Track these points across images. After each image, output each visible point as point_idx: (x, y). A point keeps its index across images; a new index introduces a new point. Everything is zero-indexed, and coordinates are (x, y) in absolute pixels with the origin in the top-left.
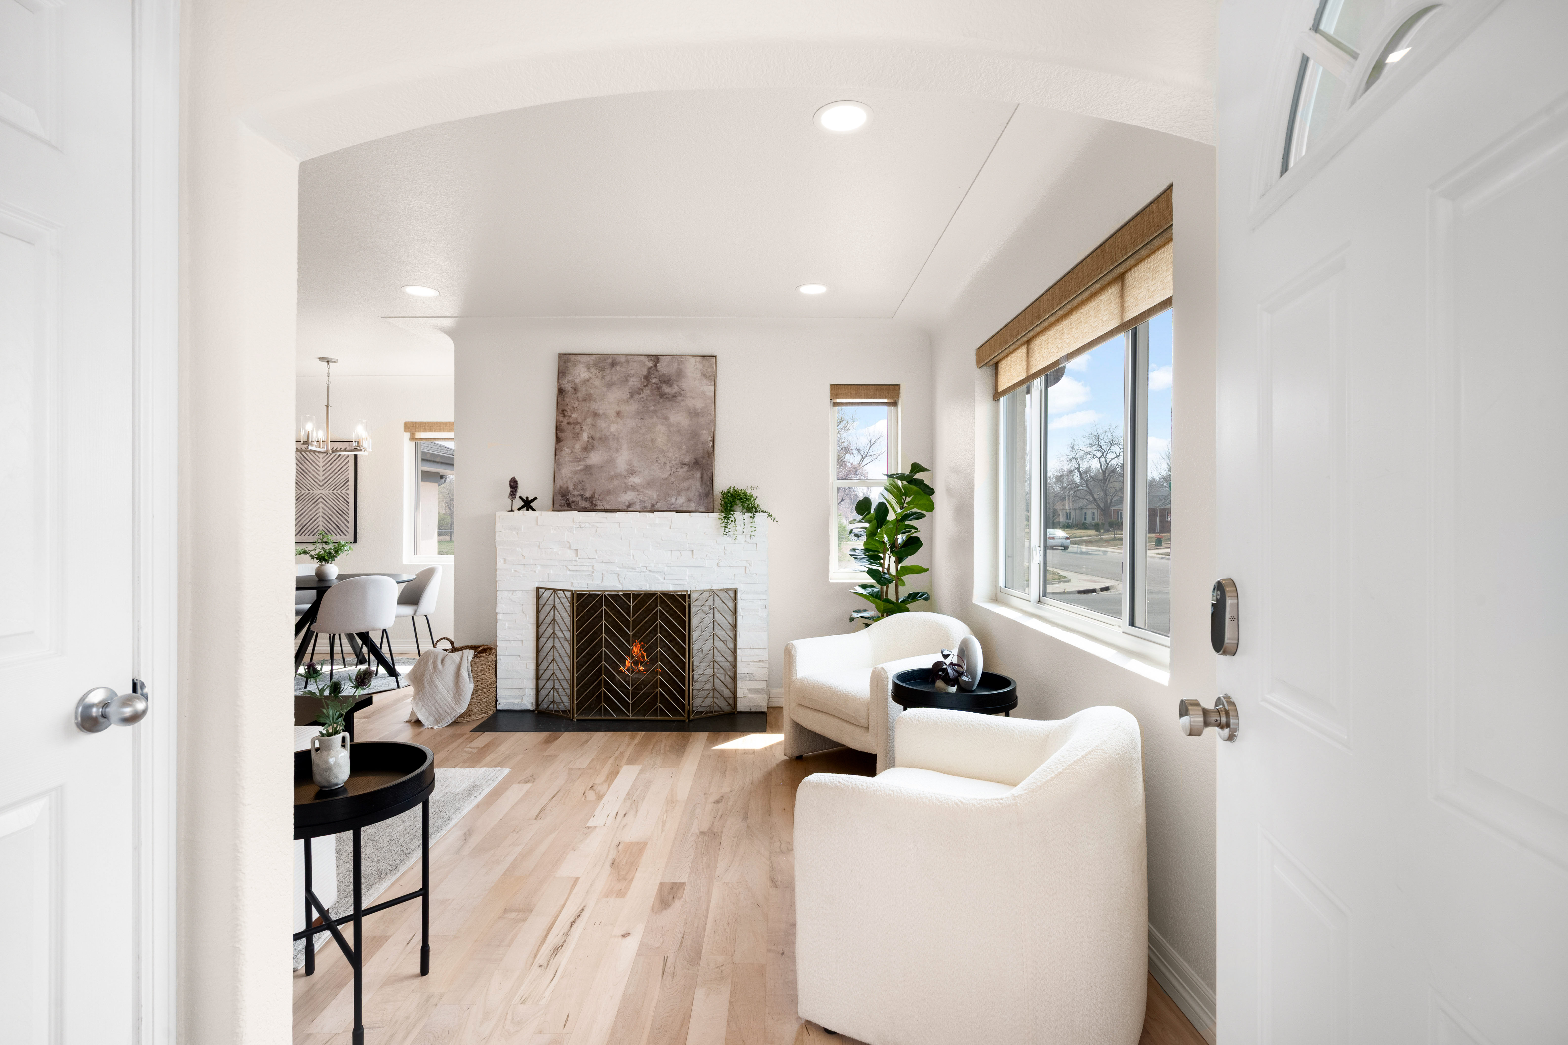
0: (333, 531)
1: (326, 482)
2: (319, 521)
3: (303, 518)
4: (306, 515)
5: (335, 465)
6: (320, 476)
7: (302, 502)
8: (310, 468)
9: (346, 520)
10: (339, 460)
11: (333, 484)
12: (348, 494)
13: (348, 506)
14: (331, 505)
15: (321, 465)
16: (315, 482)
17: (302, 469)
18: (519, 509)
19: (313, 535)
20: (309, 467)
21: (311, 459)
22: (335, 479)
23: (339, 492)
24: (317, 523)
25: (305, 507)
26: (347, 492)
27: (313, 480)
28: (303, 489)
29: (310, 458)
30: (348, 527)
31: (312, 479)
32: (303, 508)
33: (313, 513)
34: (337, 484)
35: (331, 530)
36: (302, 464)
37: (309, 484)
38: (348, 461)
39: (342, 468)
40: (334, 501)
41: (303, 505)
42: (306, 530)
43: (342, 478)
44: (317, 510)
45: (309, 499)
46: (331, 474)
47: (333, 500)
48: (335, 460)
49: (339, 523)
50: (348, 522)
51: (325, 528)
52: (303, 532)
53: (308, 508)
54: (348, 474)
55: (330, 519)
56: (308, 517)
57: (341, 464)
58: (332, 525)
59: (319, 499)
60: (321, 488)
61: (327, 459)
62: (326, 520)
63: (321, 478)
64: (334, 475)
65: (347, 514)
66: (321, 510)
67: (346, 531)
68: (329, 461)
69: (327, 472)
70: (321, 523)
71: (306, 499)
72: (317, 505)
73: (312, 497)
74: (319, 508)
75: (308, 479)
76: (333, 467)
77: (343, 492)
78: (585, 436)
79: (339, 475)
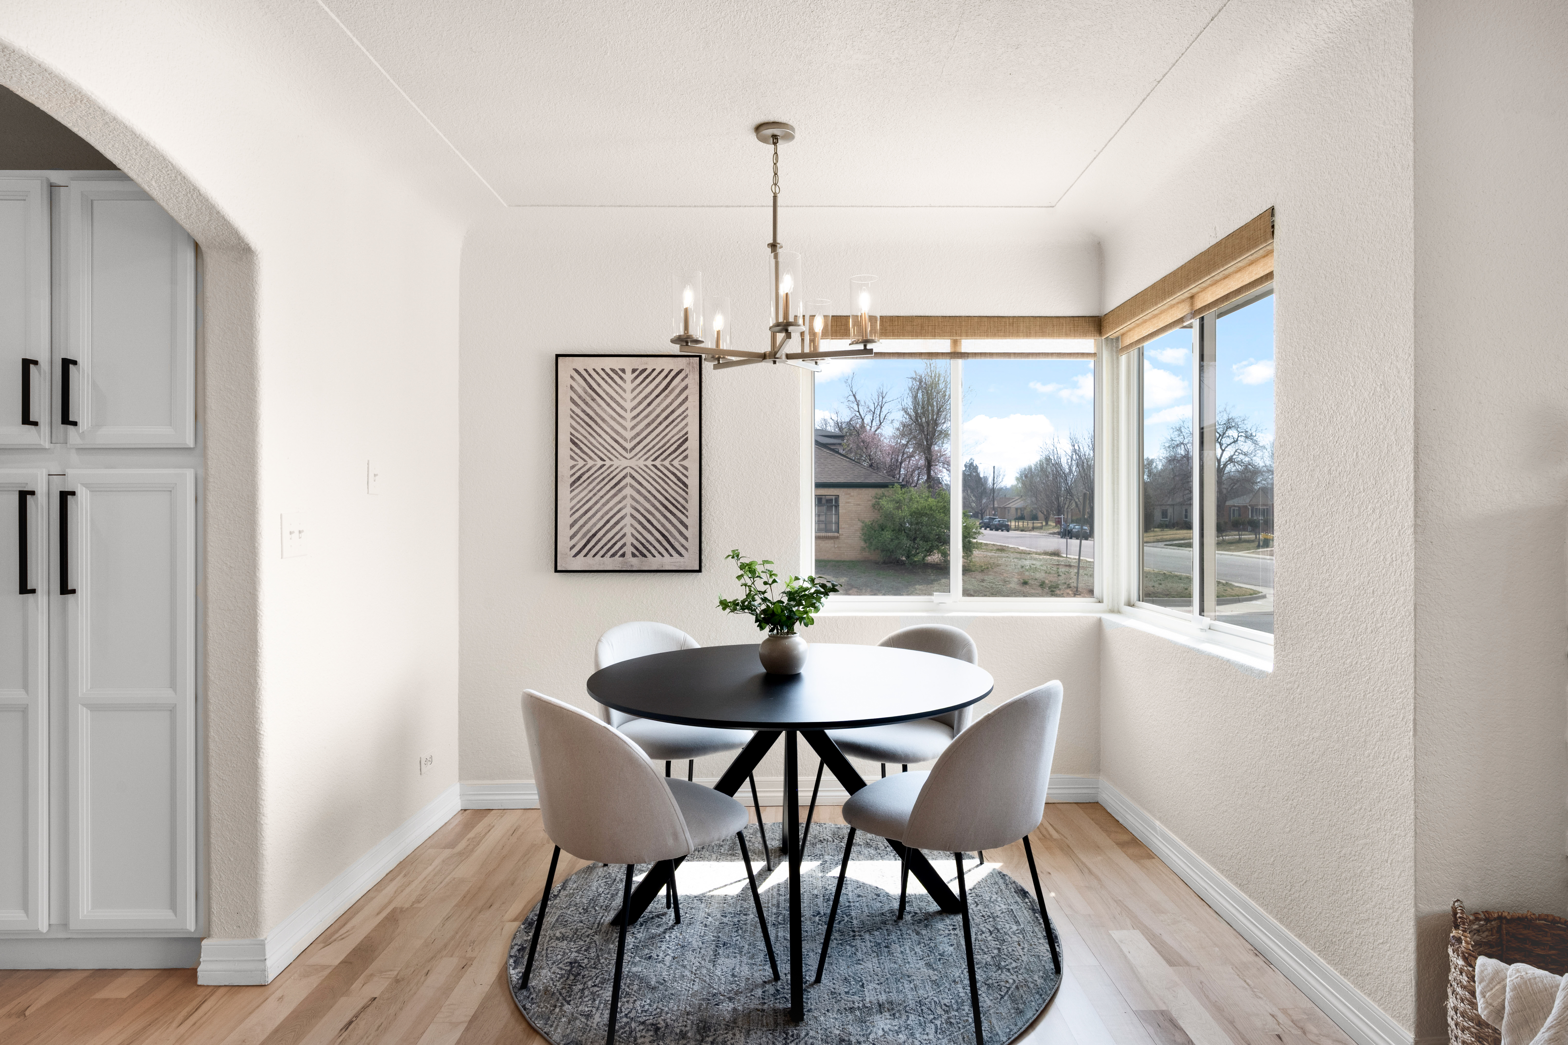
0: (654, 547)
1: (639, 443)
2: (625, 525)
3: (590, 519)
4: (596, 513)
5: (659, 405)
6: (625, 428)
7: (588, 485)
8: (605, 411)
9: (682, 522)
10: (667, 396)
11: (654, 447)
12: (686, 469)
13: (687, 493)
14: (649, 492)
15: (629, 405)
16: (616, 441)
17: (588, 415)
19: (613, 555)
20: (603, 409)
21: (607, 394)
22: (657, 436)
23: (666, 463)
24: (621, 529)
25: (595, 495)
26: (684, 463)
27: (612, 438)
28: (591, 458)
29: (604, 391)
30: (686, 539)
31: (609, 435)
32: (591, 498)
33: (611, 509)
34: (662, 447)
35: (651, 544)
36: (587, 404)
37: (603, 446)
38: (687, 398)
39: (673, 412)
40: (657, 482)
41: (590, 491)
42: (596, 544)
43: (674, 434)
44: (620, 502)
45: (603, 479)
46: (649, 425)
47: (655, 481)
48: (657, 396)
49: (667, 530)
50: (686, 527)
51: (637, 539)
52: (590, 550)
53: (602, 497)
54: (686, 425)
55: (649, 521)
56: (602, 517)
57: (671, 404)
58: (652, 535)
59: (624, 477)
60: (628, 456)
61: (641, 392)
62: (640, 523)
63: (629, 435)
64: (656, 427)
65: (683, 510)
66: (629, 501)
67: (683, 546)
68: (646, 397)
69: (641, 421)
70: (628, 530)
71: (595, 478)
72: (620, 490)
73: (608, 475)
74: (624, 498)
75: (600, 436)
76: (654, 409)
77: (676, 463)
79: (667, 426)
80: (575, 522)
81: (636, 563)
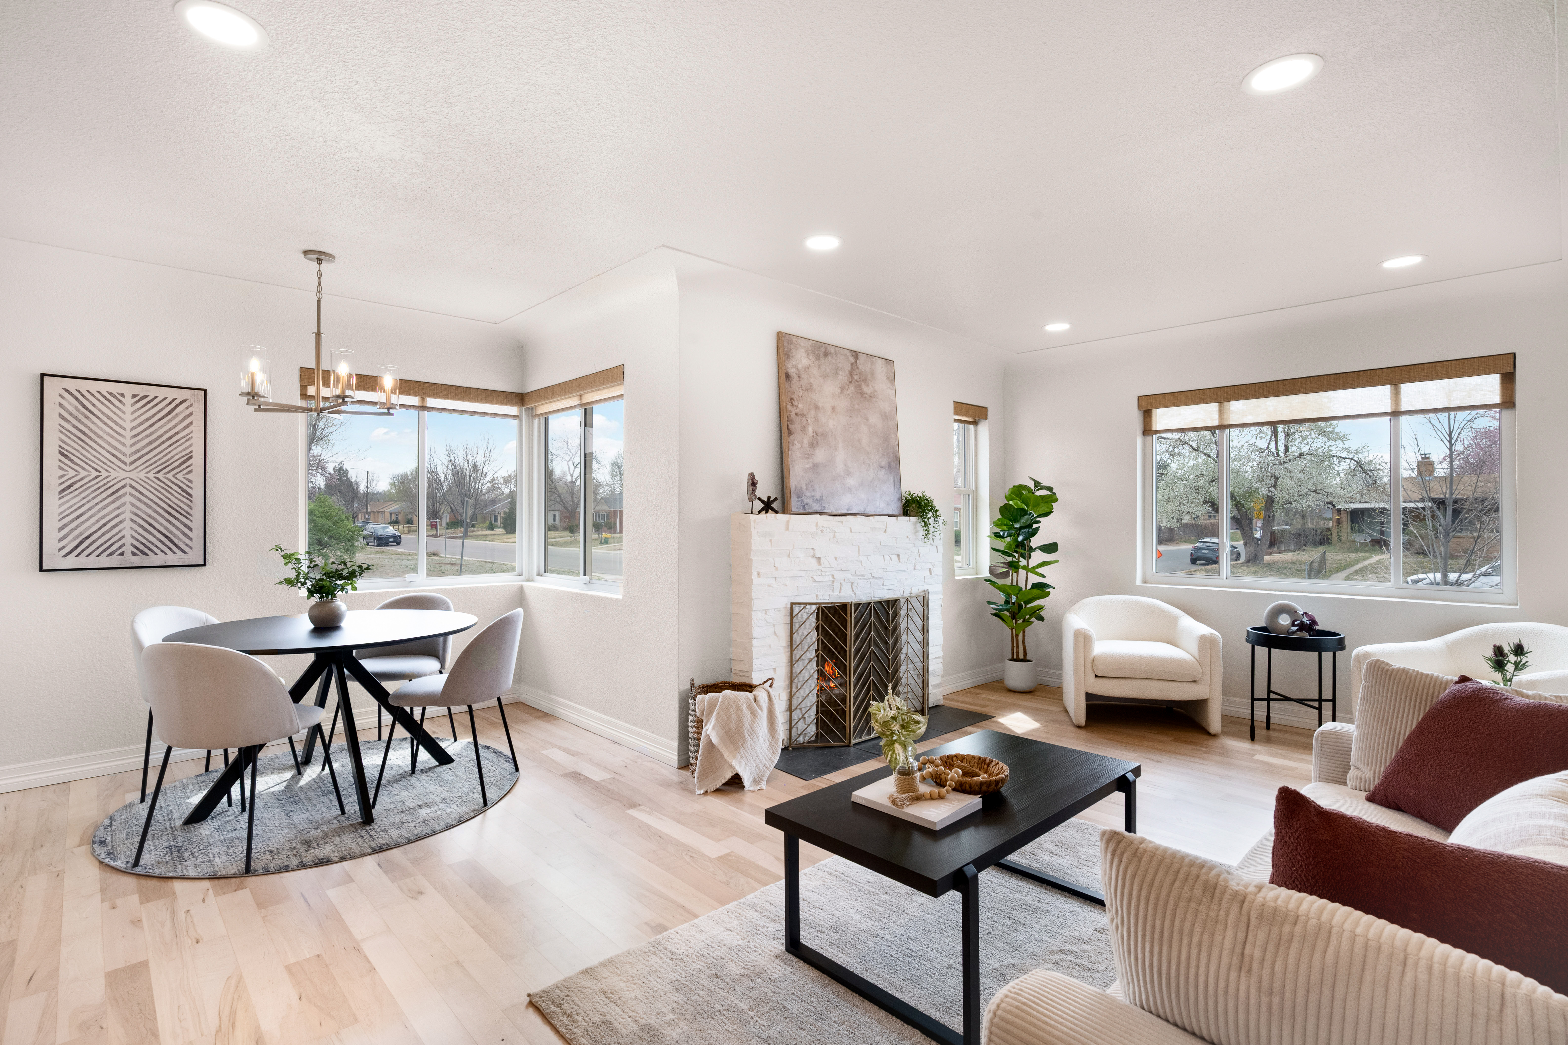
0: (157, 547)
1: (139, 458)
2: (124, 528)
3: (83, 523)
4: (91, 517)
5: (161, 427)
6: (124, 445)
7: (80, 493)
8: (101, 429)
9: (186, 526)
10: (170, 420)
11: (156, 462)
12: (191, 481)
13: (191, 501)
14: (151, 500)
16: (114, 455)
17: (81, 431)
18: (759, 512)
19: (110, 554)
20: (98, 427)
21: (103, 413)
22: (160, 453)
23: (170, 476)
24: (120, 532)
25: (88, 502)
26: (189, 476)
27: (108, 452)
28: (83, 469)
29: (100, 410)
30: (191, 539)
31: (106, 450)
32: (84, 505)
33: (108, 514)
34: (165, 462)
35: (153, 544)
36: (79, 421)
37: (99, 459)
38: (191, 423)
39: (176, 434)
40: (160, 492)
41: (83, 498)
42: (91, 544)
43: (178, 452)
44: (118, 508)
45: (99, 488)
46: (151, 443)
47: (158, 491)
48: (160, 420)
49: (171, 532)
50: (191, 529)
51: (137, 540)
52: (83, 550)
53: (97, 504)
54: (191, 445)
55: (150, 525)
56: (98, 521)
57: (174, 427)
58: (155, 536)
59: (123, 487)
60: (128, 468)
61: (142, 415)
62: (141, 527)
63: (128, 451)
64: (159, 446)
65: (188, 515)
66: (128, 507)
67: (187, 545)
68: (147, 420)
69: (142, 439)
70: (127, 533)
71: (89, 487)
72: (118, 498)
73: (105, 484)
74: (123, 504)
75: (95, 450)
76: (156, 430)
77: (179, 476)
78: (810, 430)
79: (170, 445)
80: (65, 526)
81: (137, 561)
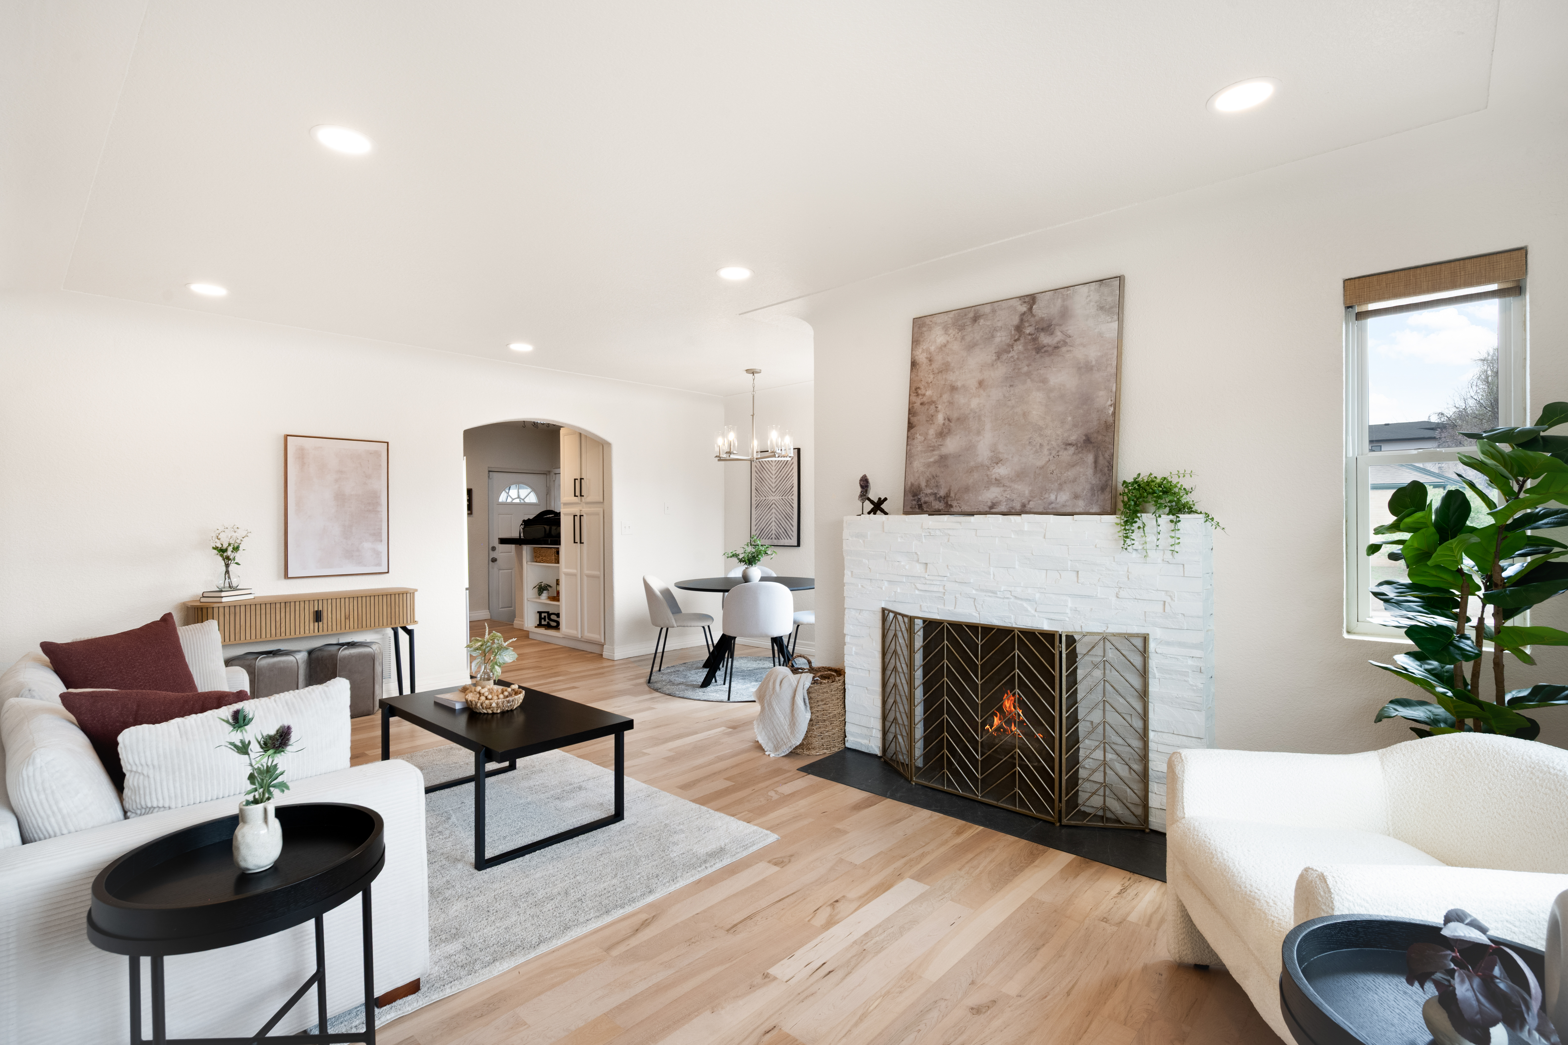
0: (782, 535)
1: (777, 489)
2: (772, 525)
3: (761, 522)
4: (763, 520)
5: (784, 472)
6: (773, 483)
7: (761, 508)
9: (791, 524)
10: (786, 468)
11: (782, 490)
12: (793, 500)
13: (794, 512)
14: (780, 511)
15: (774, 472)
16: (770, 489)
17: (761, 478)
18: (869, 513)
19: (769, 538)
20: (766, 475)
21: (767, 468)
22: (784, 485)
23: (786, 497)
24: (771, 527)
25: (763, 512)
26: (792, 497)
27: (768, 487)
28: (762, 496)
30: (793, 531)
32: (762, 514)
33: (768, 518)
34: (785, 490)
36: (760, 473)
37: (766, 491)
38: (793, 468)
39: (788, 474)
41: (761, 511)
42: (763, 533)
43: (789, 483)
44: (771, 515)
45: (766, 505)
46: (780, 481)
47: (783, 506)
48: (783, 468)
49: (787, 528)
50: (793, 526)
51: (776, 532)
53: (765, 513)
54: (793, 480)
55: (780, 523)
56: (765, 522)
57: (788, 471)
58: (782, 530)
59: (772, 504)
60: (774, 495)
61: (778, 466)
62: (777, 525)
63: (774, 485)
64: (783, 482)
65: (792, 518)
66: (774, 515)
67: (791, 535)
68: (779, 468)
69: (778, 479)
70: (773, 528)
71: (763, 505)
72: (771, 510)
73: (768, 503)
74: (772, 513)
75: (765, 486)
76: (782, 474)
77: (789, 496)
78: (940, 418)
79: (787, 481)
80: (757, 524)
81: (776, 542)
